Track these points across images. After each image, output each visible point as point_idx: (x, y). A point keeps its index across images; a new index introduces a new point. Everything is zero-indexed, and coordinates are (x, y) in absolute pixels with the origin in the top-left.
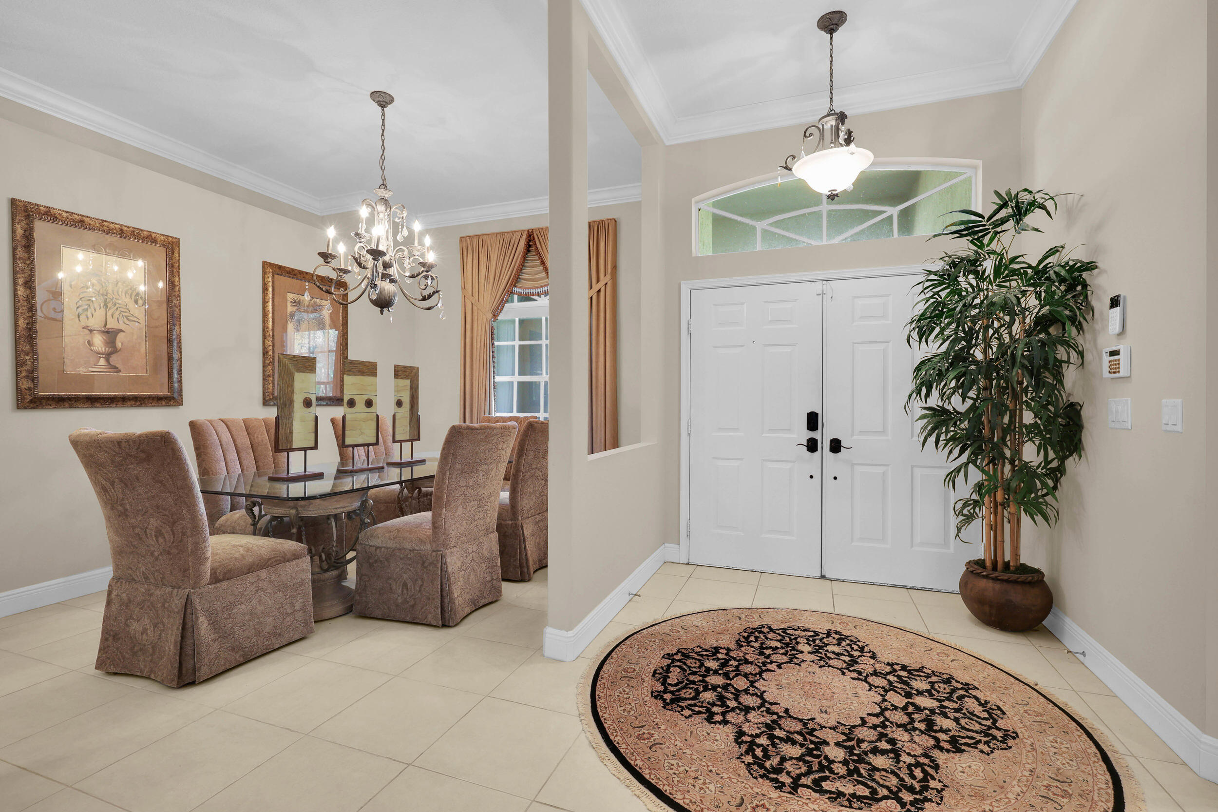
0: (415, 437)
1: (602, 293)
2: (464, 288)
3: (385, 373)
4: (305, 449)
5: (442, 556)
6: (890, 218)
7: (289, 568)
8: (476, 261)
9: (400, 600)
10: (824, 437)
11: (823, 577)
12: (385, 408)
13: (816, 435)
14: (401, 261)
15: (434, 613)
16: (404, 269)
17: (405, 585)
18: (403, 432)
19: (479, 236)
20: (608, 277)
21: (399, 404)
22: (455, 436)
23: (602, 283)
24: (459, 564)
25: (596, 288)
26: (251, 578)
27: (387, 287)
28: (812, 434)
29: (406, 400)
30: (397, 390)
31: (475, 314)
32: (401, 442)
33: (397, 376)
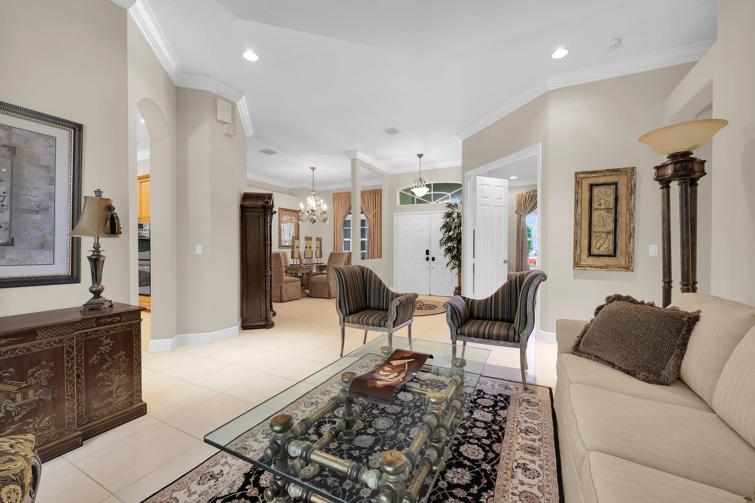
0: (321, 257)
1: (377, 212)
2: (334, 210)
3: (314, 239)
4: (297, 258)
5: (329, 282)
6: (449, 196)
7: (297, 283)
8: (338, 202)
9: (319, 293)
10: (430, 257)
11: (430, 295)
12: (314, 248)
13: (428, 256)
14: (318, 210)
15: (327, 296)
16: (318, 212)
17: (320, 289)
18: (318, 255)
19: (339, 193)
20: (379, 207)
21: (317, 248)
22: (332, 255)
23: (377, 209)
24: (333, 285)
25: (375, 211)
26: (291, 283)
27: (315, 217)
28: (427, 256)
29: (319, 247)
30: (317, 244)
31: (338, 219)
32: (317, 258)
33: (316, 240)
